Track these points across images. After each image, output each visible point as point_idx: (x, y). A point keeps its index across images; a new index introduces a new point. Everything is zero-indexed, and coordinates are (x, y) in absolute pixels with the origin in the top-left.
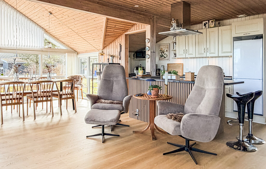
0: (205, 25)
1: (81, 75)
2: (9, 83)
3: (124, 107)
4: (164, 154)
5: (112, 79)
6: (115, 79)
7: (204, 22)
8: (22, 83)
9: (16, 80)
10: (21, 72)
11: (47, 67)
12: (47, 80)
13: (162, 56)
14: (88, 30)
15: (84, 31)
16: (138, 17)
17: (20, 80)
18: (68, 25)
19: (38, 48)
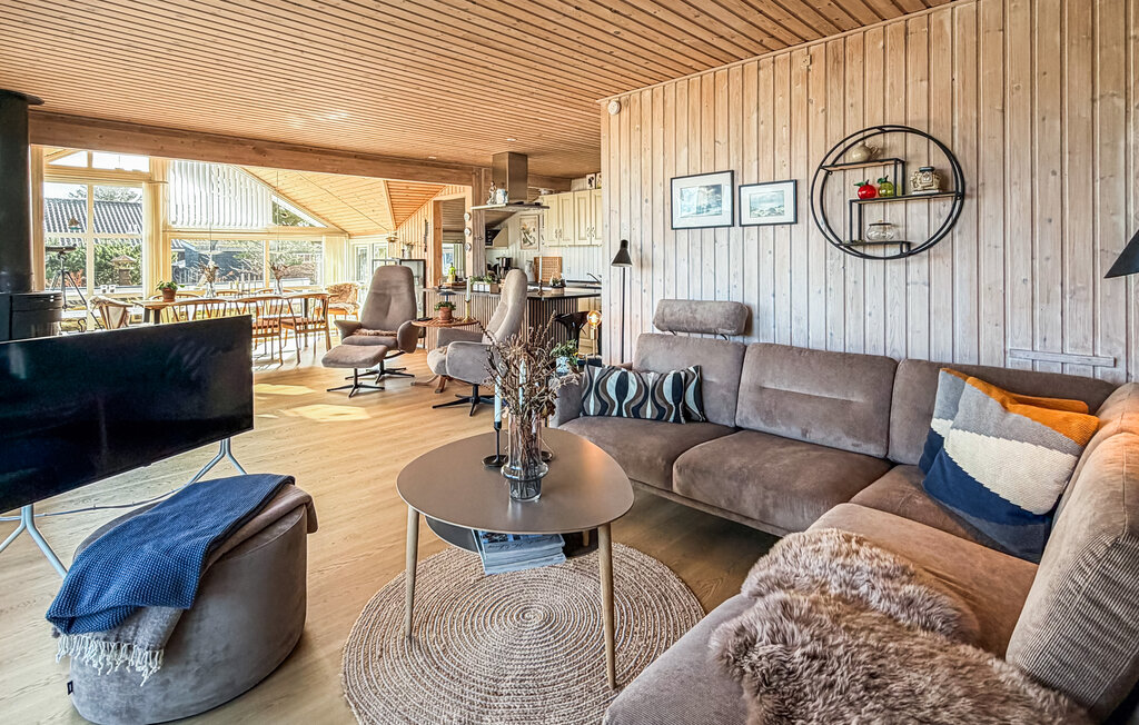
0: (590, 182)
1: (357, 283)
2: (196, 303)
3: (399, 342)
4: (434, 407)
5: (388, 292)
6: (394, 291)
7: (589, 176)
8: (219, 301)
9: (210, 296)
10: (231, 273)
11: (274, 269)
12: (273, 295)
13: (525, 241)
14: (359, 194)
15: (352, 195)
16: (444, 174)
17: (221, 297)
18: (319, 183)
19: (260, 228)
